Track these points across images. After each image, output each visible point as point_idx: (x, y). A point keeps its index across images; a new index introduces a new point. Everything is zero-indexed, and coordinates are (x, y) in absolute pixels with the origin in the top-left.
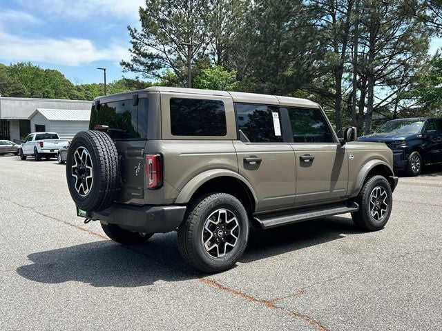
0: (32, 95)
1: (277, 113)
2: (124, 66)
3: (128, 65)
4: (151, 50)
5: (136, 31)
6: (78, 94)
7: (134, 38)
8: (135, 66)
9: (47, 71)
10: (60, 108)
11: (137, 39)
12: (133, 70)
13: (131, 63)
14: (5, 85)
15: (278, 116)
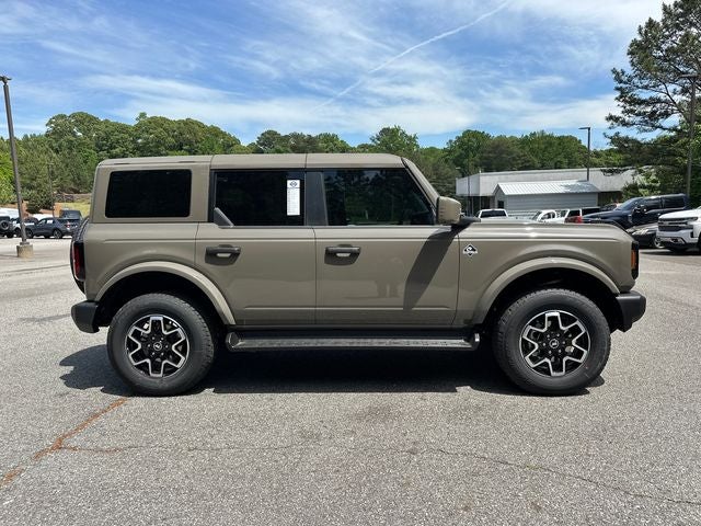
0: (543, 167)
1: (298, 182)
2: (611, 122)
3: (616, 119)
4: (645, 95)
5: (623, 73)
6: (597, 161)
7: (621, 82)
8: (627, 119)
9: (561, 139)
10: (543, 180)
11: (625, 83)
12: (625, 124)
13: (621, 115)
14: (514, 159)
15: (298, 186)
